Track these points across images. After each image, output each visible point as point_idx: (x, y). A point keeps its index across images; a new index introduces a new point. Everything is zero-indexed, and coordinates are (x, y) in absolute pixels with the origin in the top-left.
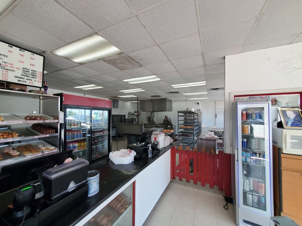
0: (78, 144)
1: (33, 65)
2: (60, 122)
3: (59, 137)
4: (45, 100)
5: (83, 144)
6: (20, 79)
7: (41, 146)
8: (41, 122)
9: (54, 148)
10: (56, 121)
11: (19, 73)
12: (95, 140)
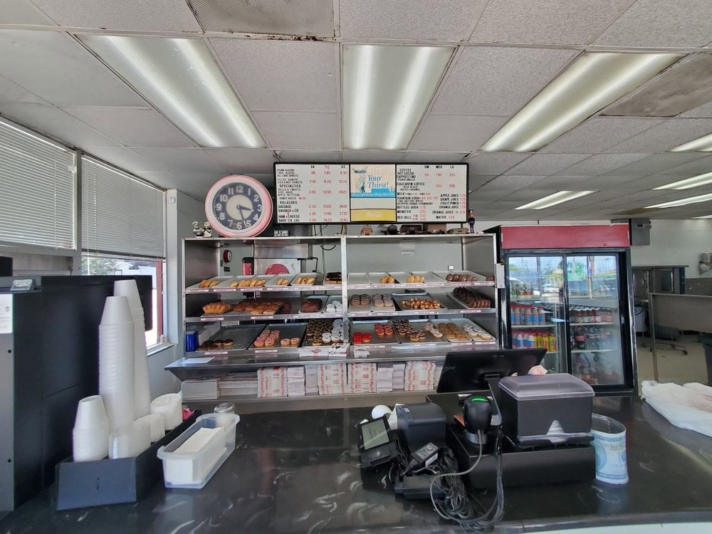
0: (535, 337)
1: (453, 186)
2: (499, 287)
3: (497, 316)
4: (470, 245)
5: (546, 339)
6: (438, 215)
7: (468, 329)
8: (467, 284)
9: (489, 336)
10: (491, 283)
11: (436, 205)
12: (576, 334)
